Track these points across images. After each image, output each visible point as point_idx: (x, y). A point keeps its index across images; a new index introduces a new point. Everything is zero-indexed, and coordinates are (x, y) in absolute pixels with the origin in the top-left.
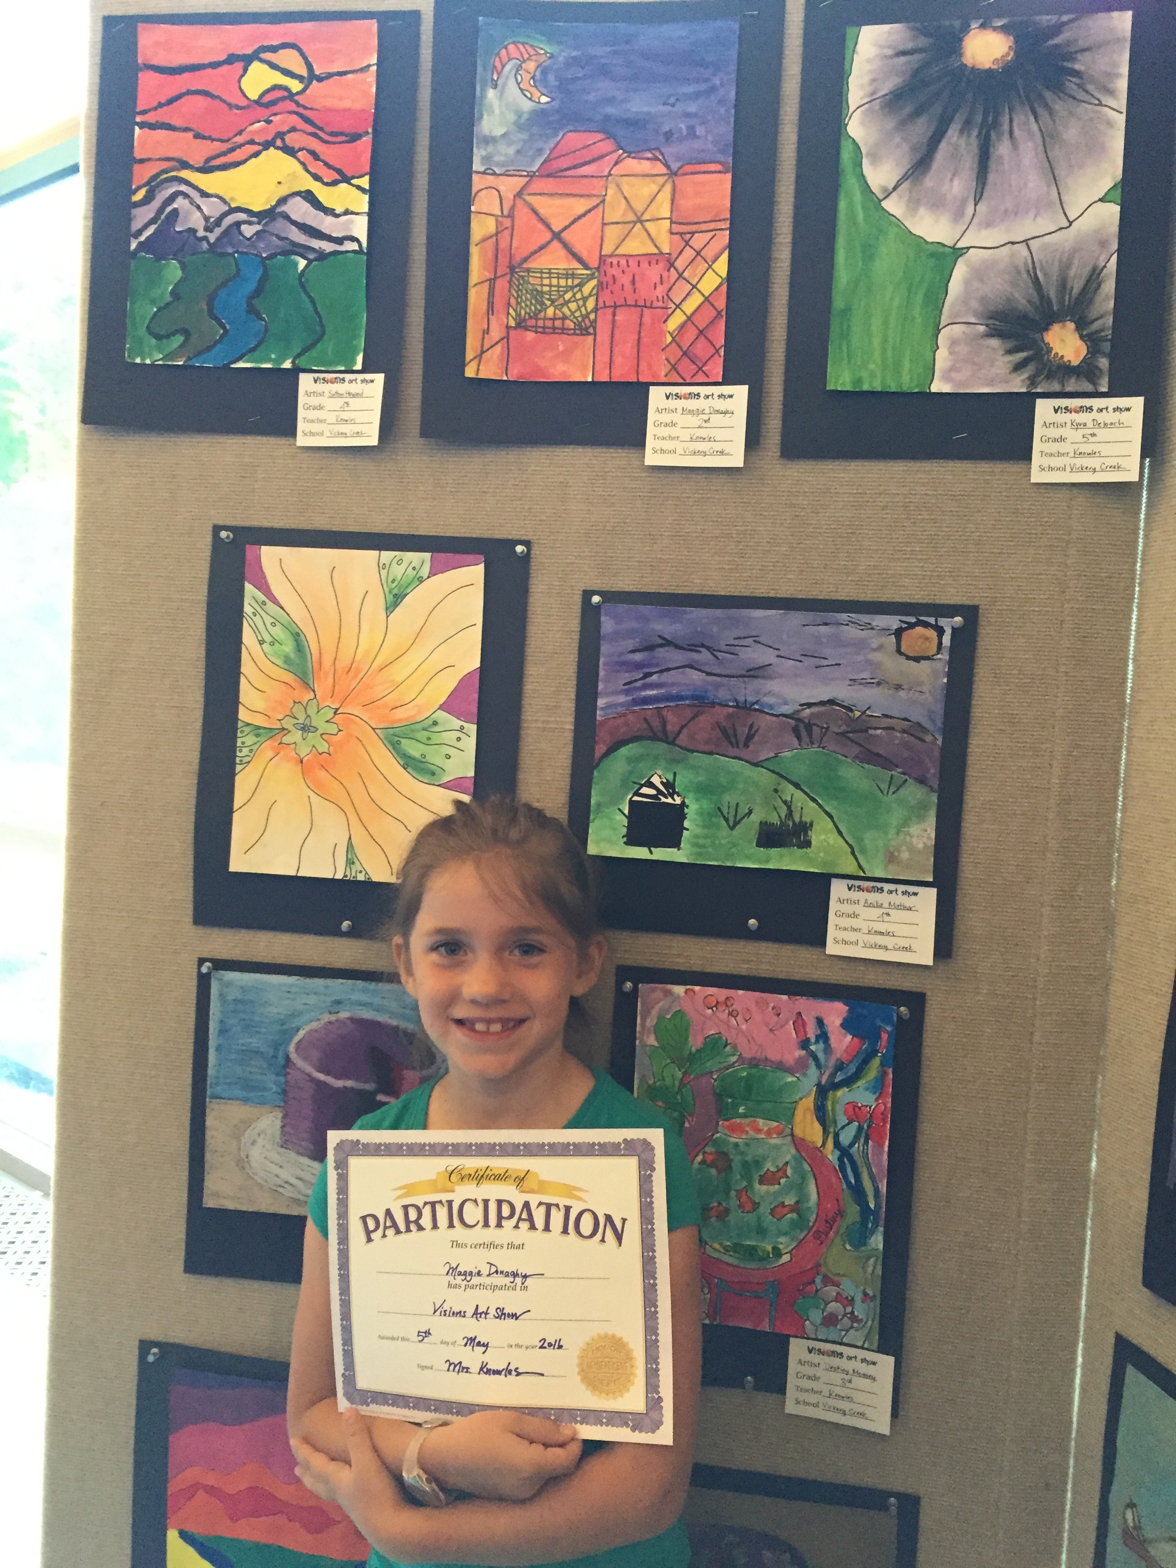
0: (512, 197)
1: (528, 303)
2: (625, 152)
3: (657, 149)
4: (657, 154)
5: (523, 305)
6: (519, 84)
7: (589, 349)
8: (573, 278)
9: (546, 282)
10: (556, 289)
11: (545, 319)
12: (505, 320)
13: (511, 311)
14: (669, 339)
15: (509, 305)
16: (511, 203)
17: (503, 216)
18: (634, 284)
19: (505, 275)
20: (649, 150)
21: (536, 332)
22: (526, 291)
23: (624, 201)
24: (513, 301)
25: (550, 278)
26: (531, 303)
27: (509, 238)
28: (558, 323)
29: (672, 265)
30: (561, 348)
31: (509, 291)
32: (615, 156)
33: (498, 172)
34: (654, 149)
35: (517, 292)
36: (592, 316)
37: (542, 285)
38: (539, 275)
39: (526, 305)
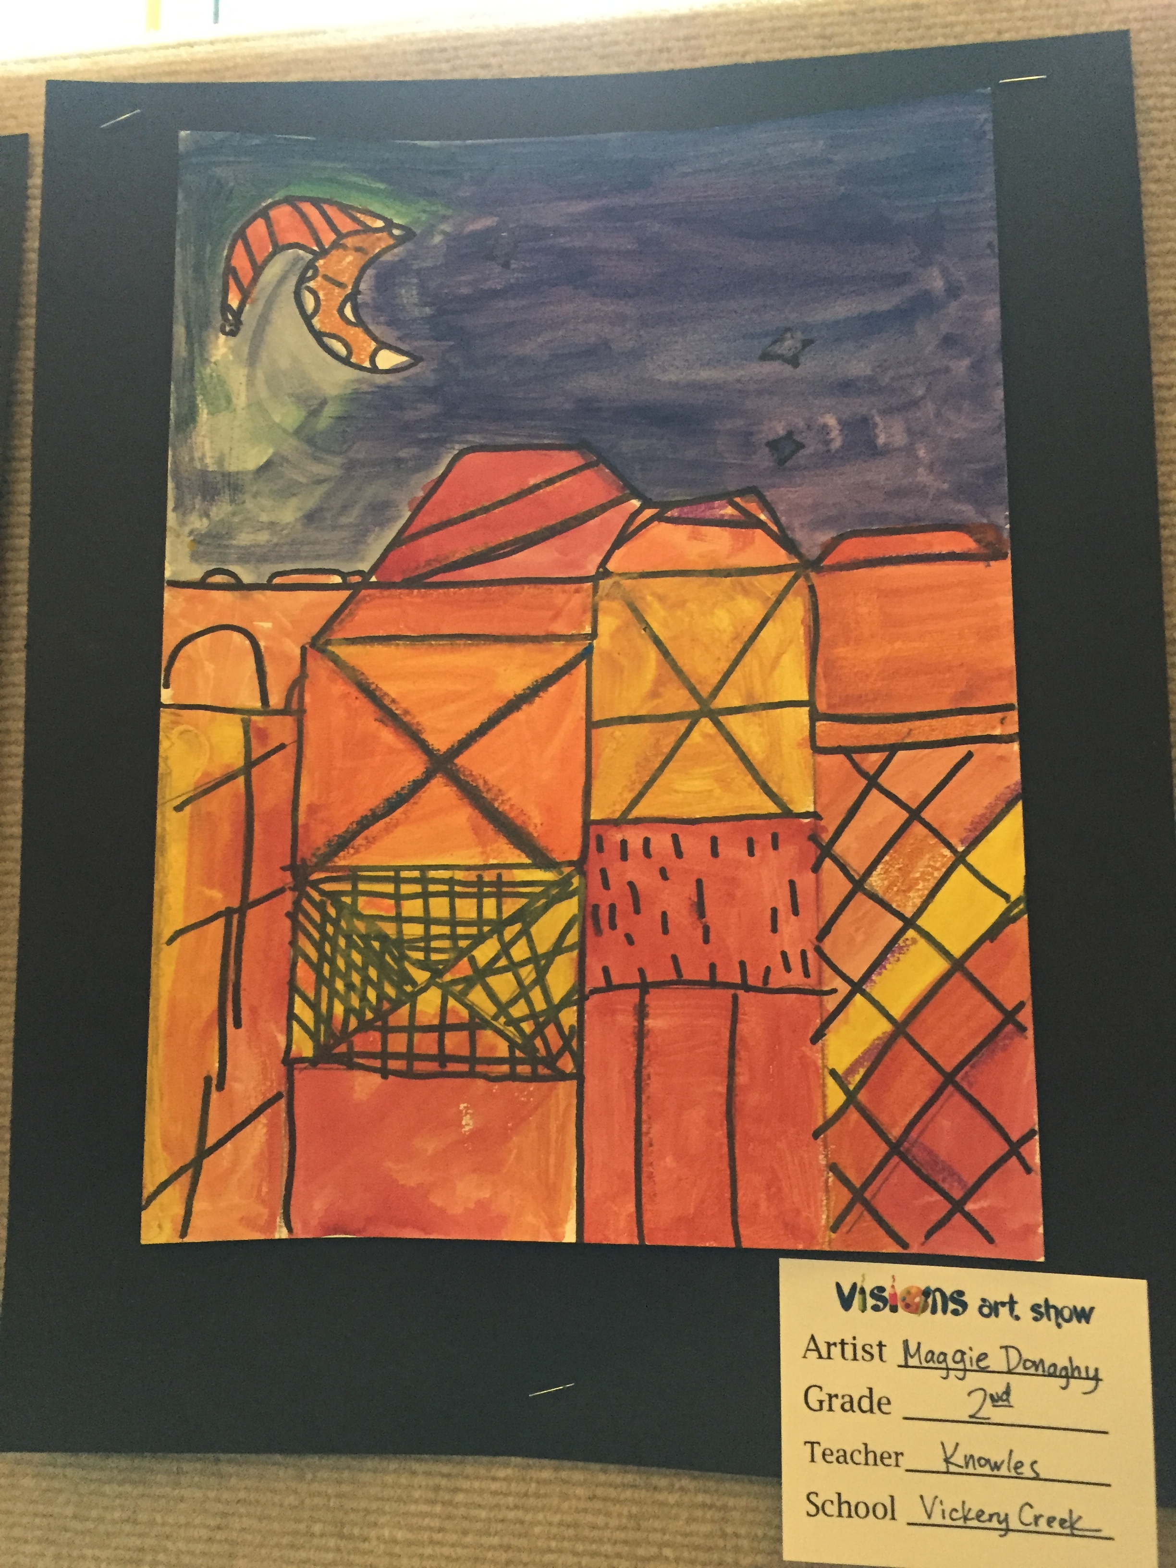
0: (297, 652)
1: (356, 978)
2: (647, 503)
3: (752, 491)
4: (753, 507)
5: (340, 985)
6: (307, 319)
7: (562, 1129)
8: (499, 896)
9: (412, 908)
10: (446, 930)
11: (412, 1028)
12: (282, 1040)
13: (300, 1008)
14: (836, 1098)
15: (293, 988)
16: (294, 670)
17: (266, 709)
18: (701, 914)
19: (281, 891)
20: (728, 497)
21: (385, 1073)
22: (348, 938)
23: (653, 654)
24: (305, 975)
25: (425, 896)
26: (366, 980)
27: (288, 776)
28: (455, 1042)
29: (826, 851)
30: (468, 1123)
31: (293, 943)
32: (616, 518)
33: (247, 578)
34: (742, 493)
35: (319, 947)
36: (568, 1017)
37: (399, 919)
38: (389, 888)
39: (350, 986)
